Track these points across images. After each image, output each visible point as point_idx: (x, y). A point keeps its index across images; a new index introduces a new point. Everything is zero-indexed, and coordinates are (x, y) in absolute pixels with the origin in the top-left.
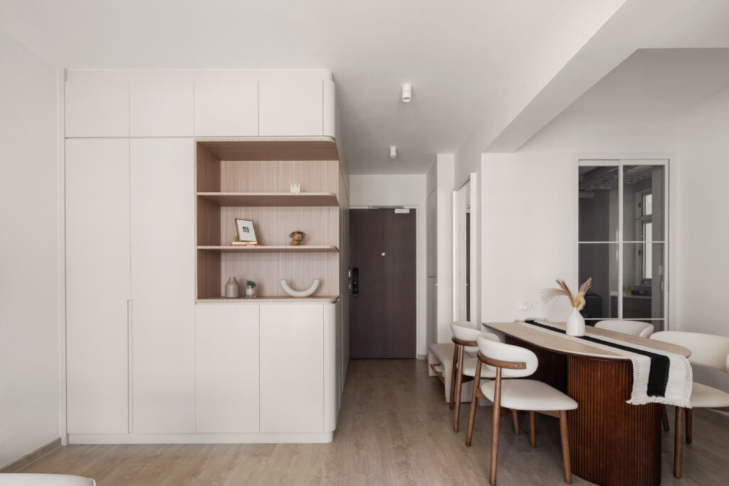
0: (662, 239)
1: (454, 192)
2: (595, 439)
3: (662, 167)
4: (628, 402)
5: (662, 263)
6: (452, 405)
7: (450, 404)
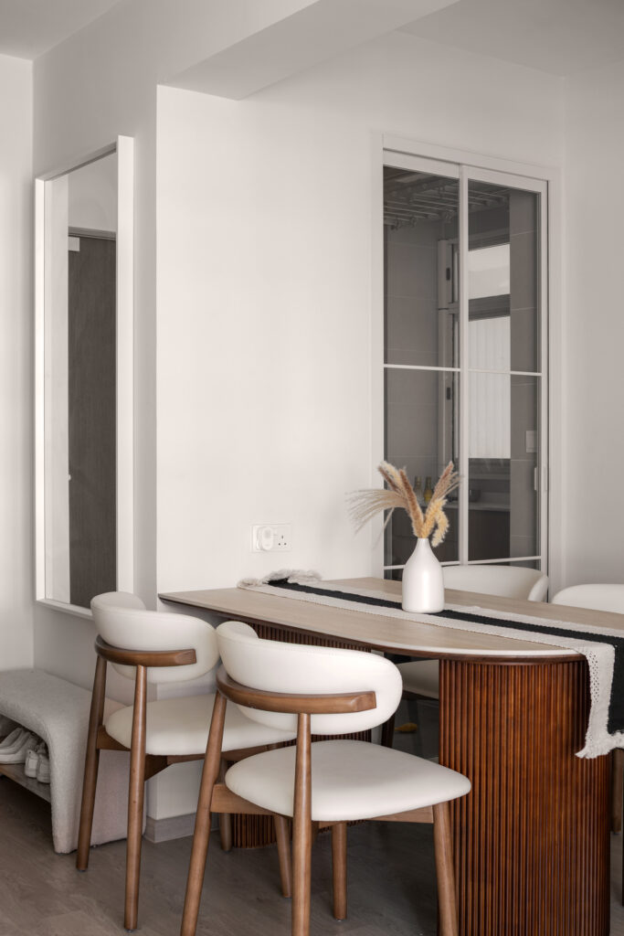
0: (536, 367)
1: (40, 184)
2: (503, 859)
3: (534, 197)
4: (580, 754)
5: (535, 426)
6: (81, 856)
7: (74, 853)
